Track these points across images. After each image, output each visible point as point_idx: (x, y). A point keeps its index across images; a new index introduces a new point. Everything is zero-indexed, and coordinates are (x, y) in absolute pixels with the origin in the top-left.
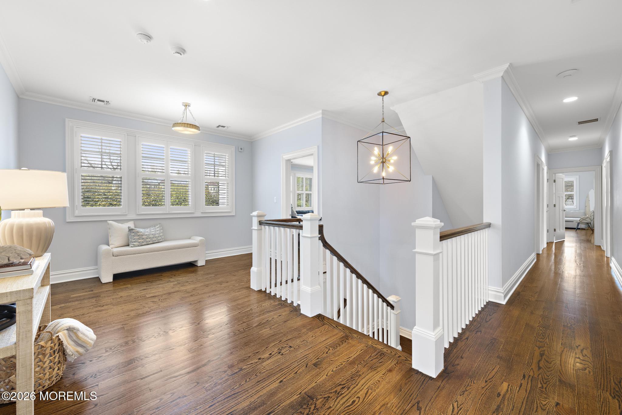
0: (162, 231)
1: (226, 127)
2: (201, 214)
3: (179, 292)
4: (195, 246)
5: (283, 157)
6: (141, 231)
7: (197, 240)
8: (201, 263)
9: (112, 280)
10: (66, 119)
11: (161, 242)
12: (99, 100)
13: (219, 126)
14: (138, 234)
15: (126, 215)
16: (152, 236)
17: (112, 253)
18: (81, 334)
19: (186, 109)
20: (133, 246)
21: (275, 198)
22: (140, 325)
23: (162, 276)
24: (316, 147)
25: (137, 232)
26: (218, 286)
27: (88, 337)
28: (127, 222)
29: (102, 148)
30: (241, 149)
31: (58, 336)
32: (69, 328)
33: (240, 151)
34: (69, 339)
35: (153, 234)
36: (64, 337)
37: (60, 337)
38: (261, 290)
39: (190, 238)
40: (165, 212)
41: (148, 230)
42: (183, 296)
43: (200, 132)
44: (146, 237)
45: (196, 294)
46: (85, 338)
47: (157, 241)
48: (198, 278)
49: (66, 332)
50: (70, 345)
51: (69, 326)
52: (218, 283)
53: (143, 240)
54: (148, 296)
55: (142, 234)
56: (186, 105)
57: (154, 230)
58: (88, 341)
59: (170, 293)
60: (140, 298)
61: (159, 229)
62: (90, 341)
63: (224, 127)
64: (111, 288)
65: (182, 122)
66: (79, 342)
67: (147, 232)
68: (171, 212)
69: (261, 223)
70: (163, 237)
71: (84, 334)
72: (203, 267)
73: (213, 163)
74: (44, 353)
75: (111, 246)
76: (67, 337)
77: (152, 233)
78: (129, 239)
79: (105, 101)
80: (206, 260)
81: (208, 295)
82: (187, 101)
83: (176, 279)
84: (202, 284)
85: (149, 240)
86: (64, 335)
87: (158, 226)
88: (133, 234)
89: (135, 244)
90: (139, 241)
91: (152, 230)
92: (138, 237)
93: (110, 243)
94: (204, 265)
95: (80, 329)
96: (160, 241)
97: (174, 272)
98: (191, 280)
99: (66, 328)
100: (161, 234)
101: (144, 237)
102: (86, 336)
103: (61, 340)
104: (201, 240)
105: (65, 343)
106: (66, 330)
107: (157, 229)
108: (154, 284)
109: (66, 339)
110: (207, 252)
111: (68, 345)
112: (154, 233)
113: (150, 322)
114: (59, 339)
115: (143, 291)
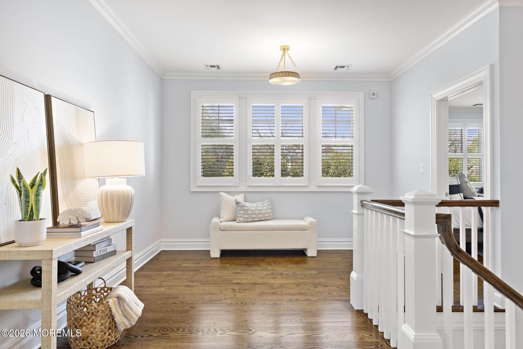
0: (270, 207)
1: (346, 67)
2: (316, 188)
3: (265, 284)
4: (303, 229)
5: (432, 96)
6: (247, 205)
7: (308, 221)
8: (311, 253)
9: (219, 256)
10: (192, 91)
11: (269, 220)
12: (211, 66)
13: (337, 67)
14: (244, 208)
15: (238, 186)
16: (258, 212)
17: (219, 227)
18: (127, 305)
19: (284, 54)
20: (238, 221)
21: (421, 166)
22: (203, 313)
23: (264, 260)
24: (488, 67)
25: (243, 206)
26: (311, 289)
27: (133, 311)
28: (238, 195)
29: (219, 116)
30: (374, 94)
31: (108, 302)
32: (119, 296)
33: (371, 97)
34: (119, 308)
35: (259, 210)
36: (113, 304)
37: (110, 303)
38: (363, 310)
39: (302, 219)
40: (275, 185)
41: (254, 205)
42: (264, 291)
43: (300, 79)
44: (251, 212)
45: (278, 293)
46: (130, 311)
47: (263, 219)
48: (297, 273)
49: (116, 299)
50: (118, 314)
51: (119, 295)
52: (314, 284)
53: (248, 216)
54: (234, 281)
55: (247, 208)
56: (285, 49)
57: (261, 205)
58: (132, 315)
59: (255, 284)
60: (226, 282)
61: (267, 204)
62: (134, 315)
63: (343, 67)
64: (217, 264)
65: (279, 71)
66: (125, 314)
67: (253, 207)
68: (281, 185)
69: (362, 205)
70: (271, 214)
71: (130, 307)
72: (313, 259)
73: (334, 119)
74: (96, 314)
75: (221, 220)
76: (117, 304)
77: (258, 208)
78: (236, 214)
79: (215, 65)
80: (318, 251)
81: (290, 297)
82: (285, 43)
83: (274, 268)
84: (295, 281)
85: (255, 216)
86: (114, 302)
87: (267, 200)
88: (239, 208)
89: (240, 219)
90: (245, 216)
91: (259, 205)
92: (243, 212)
93: (221, 216)
94: (316, 256)
95: (127, 300)
96: (268, 218)
97: (279, 259)
98: (287, 273)
99: (116, 296)
100: (269, 211)
101: (249, 212)
102: (131, 309)
103: (110, 307)
104: (311, 223)
105: (113, 310)
106: (116, 298)
107: (265, 205)
108: (250, 268)
109: (115, 307)
110: (318, 239)
111: (116, 314)
112: (260, 208)
113: (213, 312)
114: (109, 306)
115: (234, 274)
